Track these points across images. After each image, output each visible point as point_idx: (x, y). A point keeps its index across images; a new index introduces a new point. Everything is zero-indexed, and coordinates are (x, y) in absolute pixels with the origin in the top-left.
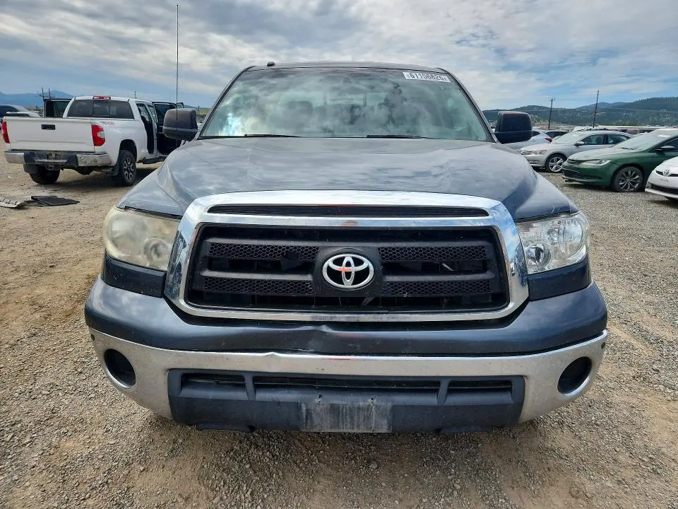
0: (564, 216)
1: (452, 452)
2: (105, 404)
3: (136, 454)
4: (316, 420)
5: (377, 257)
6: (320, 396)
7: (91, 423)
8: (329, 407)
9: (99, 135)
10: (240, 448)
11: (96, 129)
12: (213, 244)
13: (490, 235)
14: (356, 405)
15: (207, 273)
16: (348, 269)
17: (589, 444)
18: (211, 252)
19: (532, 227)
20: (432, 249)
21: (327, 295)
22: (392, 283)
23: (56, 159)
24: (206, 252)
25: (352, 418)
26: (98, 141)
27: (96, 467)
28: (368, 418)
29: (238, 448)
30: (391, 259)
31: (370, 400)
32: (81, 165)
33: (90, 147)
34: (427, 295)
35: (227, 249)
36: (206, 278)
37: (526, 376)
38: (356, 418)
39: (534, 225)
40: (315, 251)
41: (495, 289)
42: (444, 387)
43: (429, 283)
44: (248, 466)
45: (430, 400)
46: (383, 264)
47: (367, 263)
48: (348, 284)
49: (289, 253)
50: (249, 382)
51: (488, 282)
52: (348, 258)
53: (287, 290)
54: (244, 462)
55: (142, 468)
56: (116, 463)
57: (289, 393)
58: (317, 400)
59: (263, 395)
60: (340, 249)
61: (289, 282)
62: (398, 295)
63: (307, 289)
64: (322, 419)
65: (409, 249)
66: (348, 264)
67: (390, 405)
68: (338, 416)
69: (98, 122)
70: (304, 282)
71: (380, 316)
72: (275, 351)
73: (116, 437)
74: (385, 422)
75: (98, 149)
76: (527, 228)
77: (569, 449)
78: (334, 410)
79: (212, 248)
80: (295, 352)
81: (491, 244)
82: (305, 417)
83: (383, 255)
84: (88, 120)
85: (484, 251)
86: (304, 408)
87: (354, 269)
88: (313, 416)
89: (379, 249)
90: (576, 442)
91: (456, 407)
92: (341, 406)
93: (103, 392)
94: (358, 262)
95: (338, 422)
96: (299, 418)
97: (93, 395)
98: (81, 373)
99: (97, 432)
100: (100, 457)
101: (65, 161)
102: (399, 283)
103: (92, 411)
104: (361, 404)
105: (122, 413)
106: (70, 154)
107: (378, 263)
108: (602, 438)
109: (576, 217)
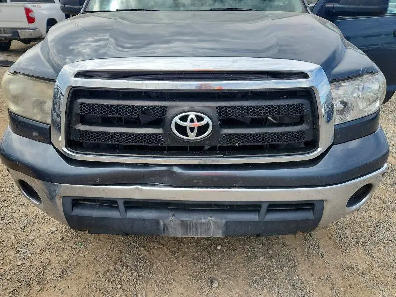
0: (368, 76)
1: (275, 271)
2: (19, 228)
3: (36, 274)
4: (171, 231)
5: (215, 114)
6: (173, 215)
7: (6, 246)
8: (180, 222)
9: (30, 15)
10: (115, 269)
11: (28, 11)
12: (81, 104)
13: (308, 94)
14: (199, 221)
15: (80, 127)
16: (192, 125)
17: (379, 261)
18: (81, 110)
19: (341, 86)
20: (260, 107)
21: (176, 144)
22: (227, 135)
23: (5, 33)
24: (77, 110)
25: (197, 229)
26: (31, 20)
27: (5, 288)
28: (208, 229)
29: (113, 269)
30: (227, 115)
31: (209, 218)
32: (22, 37)
33: (25, 24)
34: (255, 144)
35: (93, 109)
36: (80, 131)
37: (326, 201)
38: (199, 229)
39: (343, 84)
40: (164, 109)
41: (308, 138)
42: (264, 209)
43: (257, 135)
44: (119, 286)
45: (253, 217)
46: (220, 120)
47: (207, 120)
48: (192, 136)
49: (144, 111)
50: (121, 205)
51: (304, 132)
52: (192, 116)
53: (144, 141)
54: (117, 282)
55: (39, 288)
56: (20, 284)
57: (151, 212)
58: (171, 218)
59: (132, 214)
60: (185, 108)
61: (145, 135)
62: (232, 144)
63: (160, 139)
64: (175, 230)
65: (241, 107)
66: (192, 121)
67: (224, 221)
68: (187, 229)
69: (29, 5)
70: (157, 135)
71: (217, 159)
72: (138, 185)
73: (23, 259)
74: (220, 231)
75: (31, 26)
76: (338, 87)
77: (365, 266)
78: (184, 224)
79: (81, 107)
80: (153, 185)
81: (309, 102)
82: (162, 228)
83: (220, 113)
84: (22, 4)
85: (303, 108)
86: (162, 223)
87: (196, 124)
88: (169, 228)
89: (217, 108)
90: (369, 259)
91: (273, 222)
92: (189, 222)
93: (19, 218)
94: (200, 119)
95: (187, 232)
96: (159, 229)
97: (11, 221)
98: (5, 200)
99: (9, 254)
100: (9, 277)
101: (11, 35)
102: (233, 135)
103: (9, 234)
104: (203, 220)
105: (30, 236)
106: (14, 30)
107: (216, 119)
108: (389, 255)
109: (376, 76)
